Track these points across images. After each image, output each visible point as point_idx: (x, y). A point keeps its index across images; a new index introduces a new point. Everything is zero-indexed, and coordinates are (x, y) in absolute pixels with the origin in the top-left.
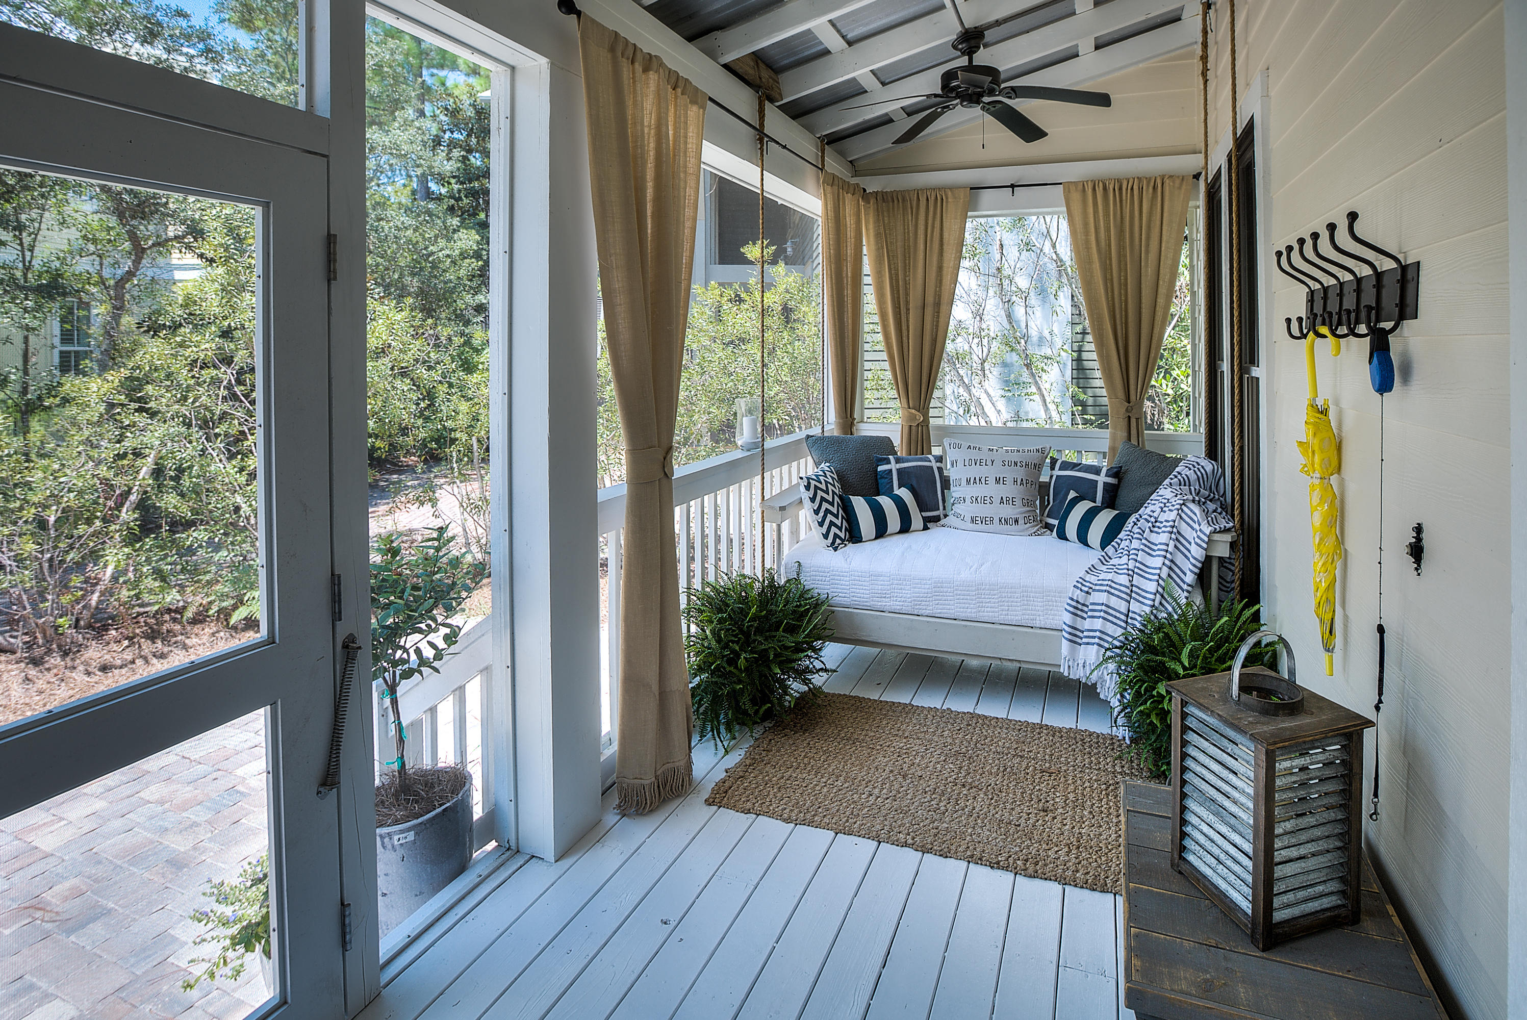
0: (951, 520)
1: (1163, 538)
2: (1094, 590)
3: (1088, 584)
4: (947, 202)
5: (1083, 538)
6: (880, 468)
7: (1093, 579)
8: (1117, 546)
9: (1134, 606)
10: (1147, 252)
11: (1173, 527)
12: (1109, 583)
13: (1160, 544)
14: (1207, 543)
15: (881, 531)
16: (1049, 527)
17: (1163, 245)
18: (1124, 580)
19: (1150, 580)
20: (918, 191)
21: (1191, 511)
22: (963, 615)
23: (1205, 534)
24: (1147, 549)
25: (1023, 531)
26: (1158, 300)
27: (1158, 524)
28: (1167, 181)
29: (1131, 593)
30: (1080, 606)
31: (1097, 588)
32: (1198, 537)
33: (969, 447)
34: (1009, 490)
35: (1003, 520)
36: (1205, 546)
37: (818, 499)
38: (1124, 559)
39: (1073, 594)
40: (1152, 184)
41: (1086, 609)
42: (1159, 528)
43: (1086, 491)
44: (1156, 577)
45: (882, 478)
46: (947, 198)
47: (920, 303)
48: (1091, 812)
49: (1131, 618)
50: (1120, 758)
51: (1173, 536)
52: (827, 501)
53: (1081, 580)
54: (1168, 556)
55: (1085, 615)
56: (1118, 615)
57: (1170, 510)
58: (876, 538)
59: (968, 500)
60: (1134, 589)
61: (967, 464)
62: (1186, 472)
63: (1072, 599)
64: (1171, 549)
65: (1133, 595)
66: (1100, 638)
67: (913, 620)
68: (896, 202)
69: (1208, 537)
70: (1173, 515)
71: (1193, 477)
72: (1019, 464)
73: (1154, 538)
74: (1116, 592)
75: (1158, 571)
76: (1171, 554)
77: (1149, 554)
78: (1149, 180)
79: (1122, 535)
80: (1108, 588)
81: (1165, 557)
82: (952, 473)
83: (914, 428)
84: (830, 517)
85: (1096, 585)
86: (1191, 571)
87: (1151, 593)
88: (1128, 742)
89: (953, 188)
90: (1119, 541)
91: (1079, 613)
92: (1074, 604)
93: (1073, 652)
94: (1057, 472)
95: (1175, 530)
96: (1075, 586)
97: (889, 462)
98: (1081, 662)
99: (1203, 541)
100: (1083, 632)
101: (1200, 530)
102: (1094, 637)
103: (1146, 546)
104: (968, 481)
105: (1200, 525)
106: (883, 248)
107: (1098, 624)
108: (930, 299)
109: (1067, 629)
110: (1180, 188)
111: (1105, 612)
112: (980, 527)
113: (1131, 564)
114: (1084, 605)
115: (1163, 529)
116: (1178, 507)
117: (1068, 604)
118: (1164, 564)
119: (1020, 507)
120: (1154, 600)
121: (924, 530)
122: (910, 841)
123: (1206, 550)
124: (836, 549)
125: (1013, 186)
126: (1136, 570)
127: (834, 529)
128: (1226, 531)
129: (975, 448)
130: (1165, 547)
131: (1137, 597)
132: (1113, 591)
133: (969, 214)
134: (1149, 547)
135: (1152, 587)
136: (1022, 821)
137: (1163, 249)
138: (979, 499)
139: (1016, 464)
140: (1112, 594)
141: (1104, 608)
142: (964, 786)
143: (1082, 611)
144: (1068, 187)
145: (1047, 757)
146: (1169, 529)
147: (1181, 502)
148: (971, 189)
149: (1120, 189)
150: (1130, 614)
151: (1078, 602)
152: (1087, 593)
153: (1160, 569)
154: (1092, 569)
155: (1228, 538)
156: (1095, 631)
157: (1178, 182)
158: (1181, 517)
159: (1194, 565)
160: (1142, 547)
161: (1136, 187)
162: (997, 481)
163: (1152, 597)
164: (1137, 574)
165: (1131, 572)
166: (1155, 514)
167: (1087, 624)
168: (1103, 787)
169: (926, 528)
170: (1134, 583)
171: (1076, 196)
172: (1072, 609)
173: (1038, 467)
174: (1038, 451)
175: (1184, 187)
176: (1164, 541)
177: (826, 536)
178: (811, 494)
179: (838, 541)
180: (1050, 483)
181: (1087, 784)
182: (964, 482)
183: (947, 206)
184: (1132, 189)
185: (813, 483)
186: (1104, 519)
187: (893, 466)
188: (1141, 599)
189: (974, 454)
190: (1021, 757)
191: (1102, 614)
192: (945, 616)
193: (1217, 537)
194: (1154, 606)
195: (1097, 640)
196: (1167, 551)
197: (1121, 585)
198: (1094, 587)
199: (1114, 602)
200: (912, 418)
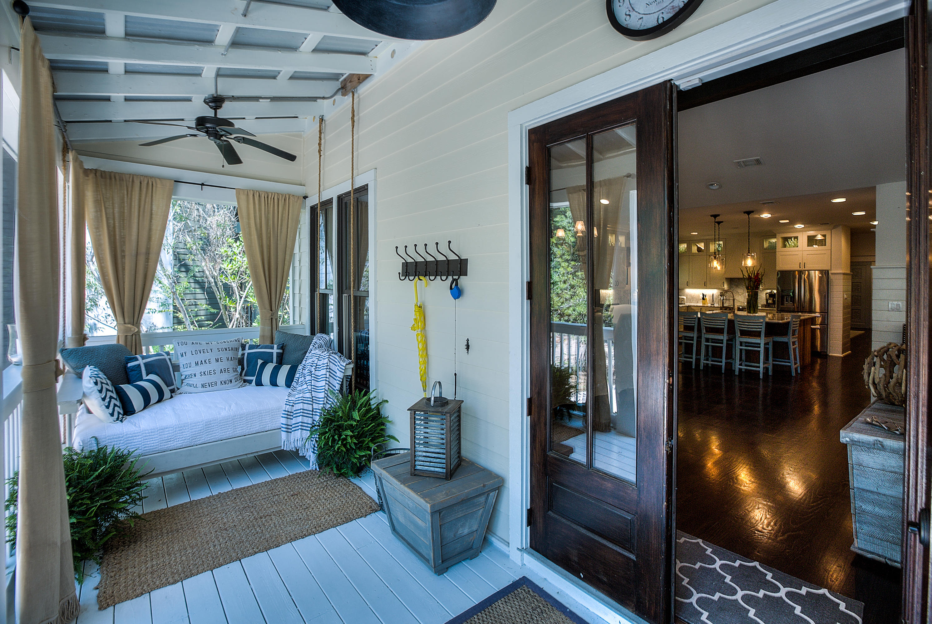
0: (184, 388)
1: (324, 372)
2: (295, 404)
3: (291, 402)
4: (156, 187)
5: (274, 383)
6: (132, 364)
7: (293, 399)
8: (297, 381)
9: (315, 406)
10: (281, 232)
11: (327, 366)
12: (302, 398)
13: (323, 375)
14: (344, 370)
15: (147, 403)
16: (250, 382)
17: (289, 229)
18: (308, 395)
19: (320, 392)
20: (133, 176)
21: (334, 357)
22: (224, 437)
23: (343, 366)
24: (315, 379)
25: (235, 386)
26: (286, 257)
27: (318, 366)
28: (291, 197)
29: (313, 400)
30: (289, 414)
31: (297, 402)
32: (341, 368)
33: (193, 343)
34: (225, 364)
35: (223, 382)
36: (343, 371)
37: (104, 390)
38: (305, 386)
39: (285, 408)
40: (284, 197)
41: (292, 414)
42: (319, 368)
43: (267, 359)
44: (324, 390)
45: (132, 370)
46: (156, 184)
47: (134, 253)
49: (315, 412)
50: (319, 476)
51: (328, 370)
52: (109, 391)
53: (287, 401)
54: (327, 379)
55: (292, 417)
56: (308, 412)
57: (323, 359)
58: (144, 408)
59: (198, 375)
60: (314, 398)
61: (194, 353)
62: (318, 342)
63: (285, 411)
64: (328, 376)
65: (314, 401)
66: (301, 426)
67: (191, 449)
68: (113, 179)
69: (345, 367)
70: (326, 361)
71: (323, 343)
72: (228, 349)
73: (317, 373)
74: (306, 402)
75: (324, 387)
76: (328, 378)
77: (317, 381)
78: (282, 195)
79: (297, 375)
80: (302, 401)
81: (326, 380)
82: (182, 362)
83: (130, 337)
84: (113, 401)
85: (296, 401)
86: (338, 384)
87: (322, 398)
88: (319, 470)
89: (161, 178)
90: (297, 379)
91: (289, 417)
92: (287, 413)
93: (288, 437)
94: (247, 351)
95: (328, 367)
96: (286, 404)
97: (137, 359)
98: (292, 441)
99: (343, 369)
100: (292, 426)
101: (341, 365)
102: (298, 426)
103: (315, 377)
104: (197, 364)
105: (340, 363)
107: (300, 419)
109: (284, 426)
110: (297, 202)
111: (303, 412)
112: (208, 389)
113: (309, 387)
114: (291, 412)
115: (322, 368)
116: (328, 356)
117: (283, 414)
118: (326, 384)
119: (232, 373)
120: (324, 401)
121: (170, 398)
122: (257, 550)
123: (343, 373)
124: (121, 421)
125: (202, 185)
126: (312, 389)
127: (116, 408)
128: (350, 363)
129: (197, 343)
130: (325, 376)
131: (316, 401)
132: (304, 402)
133: (173, 196)
134: (316, 378)
135: (322, 395)
137: (289, 231)
138: (206, 373)
139: (226, 349)
140: (305, 403)
141: (301, 411)
142: (261, 518)
143: (290, 415)
144: (238, 191)
145: (289, 490)
146: (326, 367)
147: (329, 354)
148: (173, 181)
150: (314, 410)
151: (288, 412)
152: (293, 406)
153: (325, 386)
154: (290, 395)
155: (352, 366)
156: (299, 423)
157: (296, 199)
158: (330, 361)
159: (340, 381)
160: (313, 378)
161: (276, 198)
162: (217, 360)
163: (323, 399)
164: (313, 391)
165: (310, 391)
166: (315, 362)
167: (294, 421)
168: (322, 489)
169: (172, 397)
170: (313, 395)
171: (243, 197)
172: (286, 416)
173: (237, 349)
174: (236, 340)
175: (299, 202)
176: (324, 373)
177: (112, 415)
178: (99, 387)
179: (121, 416)
180: (243, 358)
181: (315, 491)
182: (193, 364)
183: (156, 190)
184: (274, 198)
185: (98, 379)
186: (285, 370)
187: (141, 362)
188: (318, 402)
189: (198, 347)
190: (277, 495)
191: (301, 414)
192: (213, 441)
193: (348, 366)
194: (324, 404)
195: (300, 427)
196: (326, 377)
197: (308, 398)
198: (295, 402)
199: (306, 406)
200: (128, 330)
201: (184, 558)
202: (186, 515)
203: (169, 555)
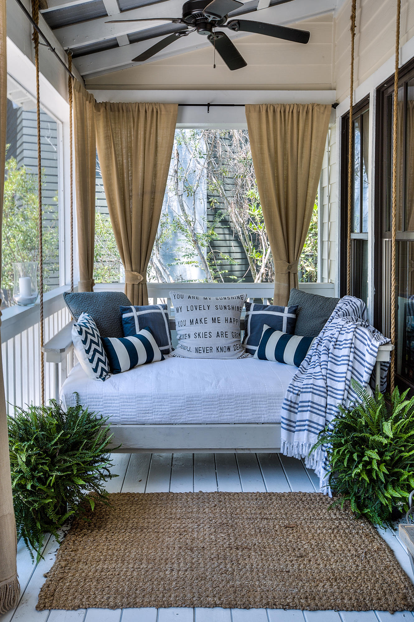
0: (178, 351)
1: (345, 351)
2: (302, 392)
3: (297, 388)
4: (161, 114)
5: (280, 358)
6: (125, 316)
7: (299, 384)
8: (308, 360)
9: (330, 401)
10: (302, 157)
11: (351, 344)
12: (312, 386)
13: (344, 356)
14: (377, 353)
15: (134, 364)
16: (252, 352)
17: (312, 152)
18: (321, 383)
19: (339, 381)
20: (138, 105)
21: (363, 332)
22: (208, 420)
23: (376, 347)
24: (333, 361)
25: (234, 355)
26: (309, 191)
27: (338, 343)
28: (316, 108)
29: (327, 391)
30: (292, 405)
31: (304, 390)
32: (371, 349)
33: (189, 297)
34: (223, 327)
35: (219, 349)
36: (376, 354)
37: (88, 341)
38: (318, 369)
39: (288, 396)
40: (306, 109)
41: (296, 406)
42: (339, 345)
43: (275, 324)
44: (344, 379)
45: (127, 323)
46: (161, 111)
47: (140, 192)
48: (331, 552)
49: (329, 409)
50: (330, 508)
51: (352, 350)
52: (95, 343)
53: (291, 386)
54: (350, 363)
55: (296, 411)
56: (320, 408)
57: (347, 332)
58: (131, 369)
59: (192, 336)
60: (329, 388)
61: (189, 309)
62: (344, 307)
63: (287, 400)
64: (351, 358)
65: (329, 393)
66: (309, 426)
67: (170, 428)
68: (121, 111)
69: (378, 348)
70: (350, 336)
71: (351, 310)
72: (227, 308)
73: (337, 352)
74: (317, 392)
75: (344, 375)
76: (352, 362)
77: (335, 364)
78: (304, 106)
79: (310, 352)
80: (311, 390)
81: (348, 365)
82: (177, 318)
83: (136, 286)
84: (97, 355)
85: (303, 388)
86: (367, 373)
87: (341, 390)
88: (331, 496)
89: (165, 104)
90: (310, 357)
91: (292, 409)
92: (289, 403)
93: (289, 438)
94: (252, 312)
95: (353, 346)
96: (288, 391)
97: (131, 311)
98: (295, 444)
99: (375, 352)
100: (295, 423)
101: (372, 344)
102: (304, 425)
103: (332, 358)
104: (192, 322)
105: (371, 341)
106: (111, 147)
107: (307, 416)
108: (148, 188)
109: (284, 421)
110: (323, 113)
111: (312, 407)
112: (203, 355)
113: (324, 372)
114: (295, 403)
115: (344, 346)
116: (353, 330)
117: (284, 404)
118: (348, 369)
119: (231, 339)
120: (343, 395)
121: (161, 360)
123: (376, 357)
124: (104, 379)
125: (209, 105)
126: (328, 375)
127: (101, 364)
128: (387, 343)
129: (194, 298)
130: (347, 358)
131: (332, 394)
132: (315, 391)
133: (178, 125)
134: (334, 359)
135: (341, 386)
136: (289, 567)
137: (312, 155)
138: (201, 335)
139: (225, 308)
140: (315, 394)
141: (310, 404)
142: (237, 549)
143: (294, 408)
144: (249, 108)
145: (284, 516)
146: (349, 345)
147: (355, 326)
148: (179, 105)
149: (285, 112)
150: (328, 406)
151: (291, 402)
152: (298, 395)
153: (346, 373)
154: (296, 378)
155: (390, 348)
156: (305, 421)
157: (322, 109)
158: (356, 337)
159: (369, 369)
160: (330, 359)
161: (295, 111)
162: (214, 320)
163: (342, 393)
164: (329, 378)
165: (325, 378)
166: (335, 336)
167: (298, 417)
168: (330, 531)
169: (163, 359)
170: (328, 384)
171: (254, 115)
172: (287, 407)
173: (239, 309)
174: (238, 298)
175: (326, 112)
176: (347, 354)
177: (95, 370)
178: (83, 337)
179: (104, 373)
180: (247, 321)
181: (319, 531)
182: (188, 323)
183: (160, 118)
184: (292, 112)
185: (84, 329)
186: (294, 342)
187: (135, 314)
188: (334, 395)
189: (194, 302)
190: (267, 519)
191: (309, 408)
192: (195, 422)
193: (383, 348)
194: (343, 399)
195: (306, 427)
196: (349, 361)
197: (320, 387)
198: (301, 390)
199: (317, 399)
200: (134, 278)
201: (135, 574)
202: (158, 510)
203: (123, 561)
